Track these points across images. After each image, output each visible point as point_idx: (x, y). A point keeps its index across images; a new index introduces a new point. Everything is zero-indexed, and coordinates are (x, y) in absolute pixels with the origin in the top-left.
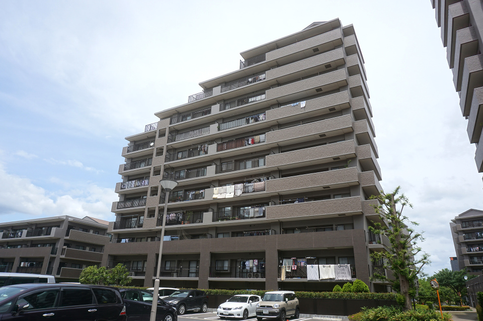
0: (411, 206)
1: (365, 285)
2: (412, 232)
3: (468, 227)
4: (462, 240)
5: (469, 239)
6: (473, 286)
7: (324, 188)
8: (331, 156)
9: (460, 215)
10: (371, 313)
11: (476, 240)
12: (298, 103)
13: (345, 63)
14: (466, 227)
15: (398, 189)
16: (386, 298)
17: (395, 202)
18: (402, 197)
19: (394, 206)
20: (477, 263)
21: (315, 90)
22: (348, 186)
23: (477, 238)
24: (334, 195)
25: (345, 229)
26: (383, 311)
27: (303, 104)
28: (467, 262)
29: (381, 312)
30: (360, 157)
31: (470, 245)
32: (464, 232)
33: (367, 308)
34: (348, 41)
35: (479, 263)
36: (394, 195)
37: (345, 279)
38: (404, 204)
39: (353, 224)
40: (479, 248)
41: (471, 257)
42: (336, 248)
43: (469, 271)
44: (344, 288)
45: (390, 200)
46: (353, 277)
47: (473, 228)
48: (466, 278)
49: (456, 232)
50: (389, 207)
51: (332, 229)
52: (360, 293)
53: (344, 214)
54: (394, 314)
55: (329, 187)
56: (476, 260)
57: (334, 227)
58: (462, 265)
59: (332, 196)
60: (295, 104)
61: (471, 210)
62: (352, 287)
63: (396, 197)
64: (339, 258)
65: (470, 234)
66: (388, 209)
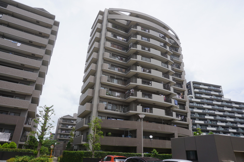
0: (55, 114)
1: (16, 145)
2: (51, 125)
3: (65, 122)
4: (60, 127)
5: (63, 127)
6: (58, 147)
7: (12, 91)
8: (23, 77)
9: (64, 117)
10: (20, 159)
11: (65, 128)
12: (16, 42)
13: (49, 37)
14: (64, 122)
15: (53, 106)
16: (26, 152)
17: (49, 111)
18: (53, 110)
19: (48, 113)
20: (62, 138)
21: (29, 41)
22: (26, 94)
23: (66, 127)
24: (16, 97)
25: (14, 115)
26: (27, 158)
27: (19, 44)
28: (58, 137)
29: (26, 158)
30: (37, 83)
31: (62, 130)
32: (62, 124)
33: (19, 156)
34: (54, 28)
35: (63, 138)
36: (50, 108)
37: (4, 141)
38: (52, 113)
39: (20, 114)
40: (65, 132)
41: (61, 135)
42: (5, 124)
43: (58, 141)
44: (3, 145)
45: (47, 110)
46: (10, 140)
47: (66, 123)
48: (56, 144)
49: (59, 123)
50: (46, 113)
51: (7, 114)
52: (13, 149)
53: (18, 108)
54: (31, 159)
55: (15, 92)
56: (62, 136)
57: (9, 113)
58: (56, 138)
59: (14, 97)
60: (14, 42)
61: (69, 115)
62: (8, 145)
63: (50, 109)
64: (5, 129)
65: (64, 125)
66: (45, 113)
